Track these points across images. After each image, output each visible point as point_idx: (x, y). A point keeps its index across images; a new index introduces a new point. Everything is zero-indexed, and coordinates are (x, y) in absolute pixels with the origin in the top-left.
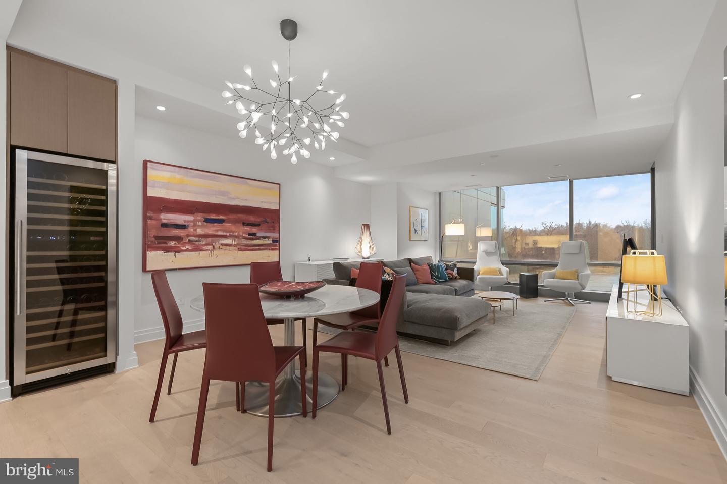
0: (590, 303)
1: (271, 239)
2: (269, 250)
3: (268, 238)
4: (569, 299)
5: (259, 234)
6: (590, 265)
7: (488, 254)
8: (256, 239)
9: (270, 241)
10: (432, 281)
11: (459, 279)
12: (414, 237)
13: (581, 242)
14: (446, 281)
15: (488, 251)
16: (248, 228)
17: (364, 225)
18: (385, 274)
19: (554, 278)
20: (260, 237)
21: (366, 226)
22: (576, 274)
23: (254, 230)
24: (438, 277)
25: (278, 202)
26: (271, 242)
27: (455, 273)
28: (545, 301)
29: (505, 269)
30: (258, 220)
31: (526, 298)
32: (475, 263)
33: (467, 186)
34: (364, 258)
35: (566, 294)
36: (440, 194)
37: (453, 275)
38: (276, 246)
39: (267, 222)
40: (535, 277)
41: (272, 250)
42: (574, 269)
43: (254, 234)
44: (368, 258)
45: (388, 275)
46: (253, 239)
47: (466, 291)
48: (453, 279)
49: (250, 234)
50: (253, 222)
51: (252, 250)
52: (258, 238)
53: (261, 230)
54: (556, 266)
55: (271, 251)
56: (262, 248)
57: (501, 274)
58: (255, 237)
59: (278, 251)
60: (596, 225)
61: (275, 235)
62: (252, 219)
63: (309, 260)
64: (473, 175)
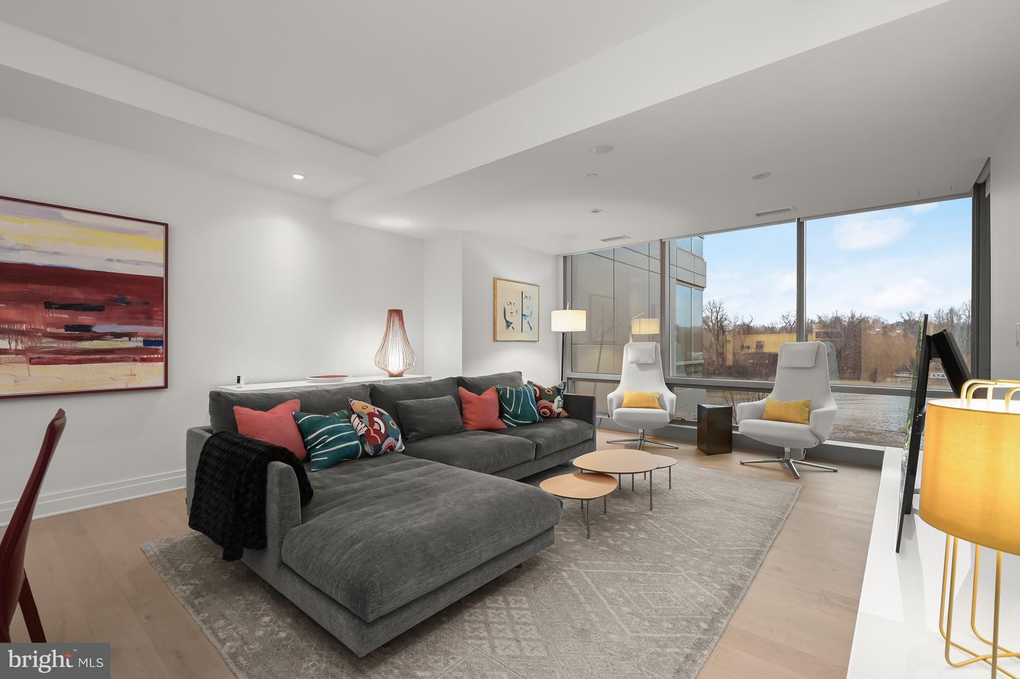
0: (835, 471)
1: (142, 339)
2: (135, 360)
3: (130, 335)
4: (791, 460)
5: (99, 329)
6: (835, 389)
7: (642, 366)
8: (92, 339)
9: (137, 343)
10: (500, 424)
11: (566, 417)
12: (502, 333)
13: (819, 344)
14: (534, 422)
15: (642, 361)
16: (64, 316)
17: (391, 312)
18: (354, 416)
19: (760, 418)
20: (106, 334)
21: (396, 314)
22: (807, 409)
23: (85, 319)
24: (515, 416)
25: (162, 261)
26: (141, 345)
27: (557, 405)
28: (742, 464)
29: (669, 396)
30: (99, 298)
31: (708, 454)
32: (618, 382)
33: (604, 240)
34: (392, 375)
35: (787, 450)
36: (565, 258)
37: (551, 411)
38: (156, 352)
39: (129, 303)
40: (728, 413)
41: (143, 360)
42: (802, 400)
43: (86, 328)
44: (400, 375)
45: (360, 417)
46: (80, 339)
47: (568, 445)
48: (551, 417)
49: (67, 328)
50: (82, 302)
51: (79, 362)
52: (100, 337)
53: (108, 319)
54: (770, 390)
55: (140, 364)
56: (108, 356)
57: (663, 407)
58: (84, 334)
59: (162, 364)
60: (863, 321)
61: (157, 330)
62: (77, 294)
63: (238, 381)
64: (595, 211)
